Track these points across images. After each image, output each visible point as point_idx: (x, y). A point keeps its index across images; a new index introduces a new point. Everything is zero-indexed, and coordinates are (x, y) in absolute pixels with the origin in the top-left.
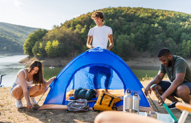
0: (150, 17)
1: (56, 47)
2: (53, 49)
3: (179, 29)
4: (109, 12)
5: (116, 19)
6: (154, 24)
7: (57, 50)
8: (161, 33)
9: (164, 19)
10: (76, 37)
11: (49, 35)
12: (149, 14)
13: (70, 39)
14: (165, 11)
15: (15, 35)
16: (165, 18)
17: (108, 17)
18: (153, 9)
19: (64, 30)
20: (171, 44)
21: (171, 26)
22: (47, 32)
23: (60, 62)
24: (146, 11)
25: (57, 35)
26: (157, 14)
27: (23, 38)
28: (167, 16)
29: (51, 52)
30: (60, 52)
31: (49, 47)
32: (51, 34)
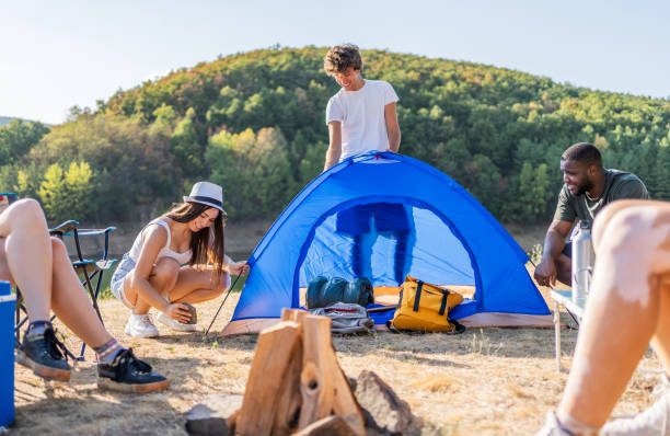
0: (415, 85)
1: (80, 188)
2: (72, 193)
3: (511, 127)
4: (276, 64)
5: (299, 89)
6: (429, 107)
7: (83, 198)
8: (451, 137)
9: (460, 93)
10: (156, 149)
11: (53, 142)
12: (413, 76)
13: (133, 159)
14: (463, 64)
16: (465, 88)
17: (272, 82)
18: (424, 57)
19: (113, 124)
20: (484, 176)
21: (484, 114)
22: (47, 131)
24: (400, 63)
25: (85, 142)
26: (436, 73)
28: (468, 80)
29: (61, 207)
30: (95, 206)
31: (53, 186)
32: (64, 137)
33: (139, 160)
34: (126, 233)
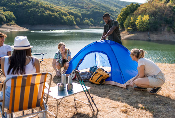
1: (146, 22)
2: (143, 23)
7: (146, 24)
10: (168, 10)
11: (140, 9)
13: (161, 13)
15: (111, 9)
19: (156, 3)
22: (139, 6)
23: (149, 36)
25: (148, 9)
27: (117, 12)
29: (141, 27)
30: (149, 27)
31: (139, 21)
32: (143, 8)
33: (163, 14)
34: (157, 34)
